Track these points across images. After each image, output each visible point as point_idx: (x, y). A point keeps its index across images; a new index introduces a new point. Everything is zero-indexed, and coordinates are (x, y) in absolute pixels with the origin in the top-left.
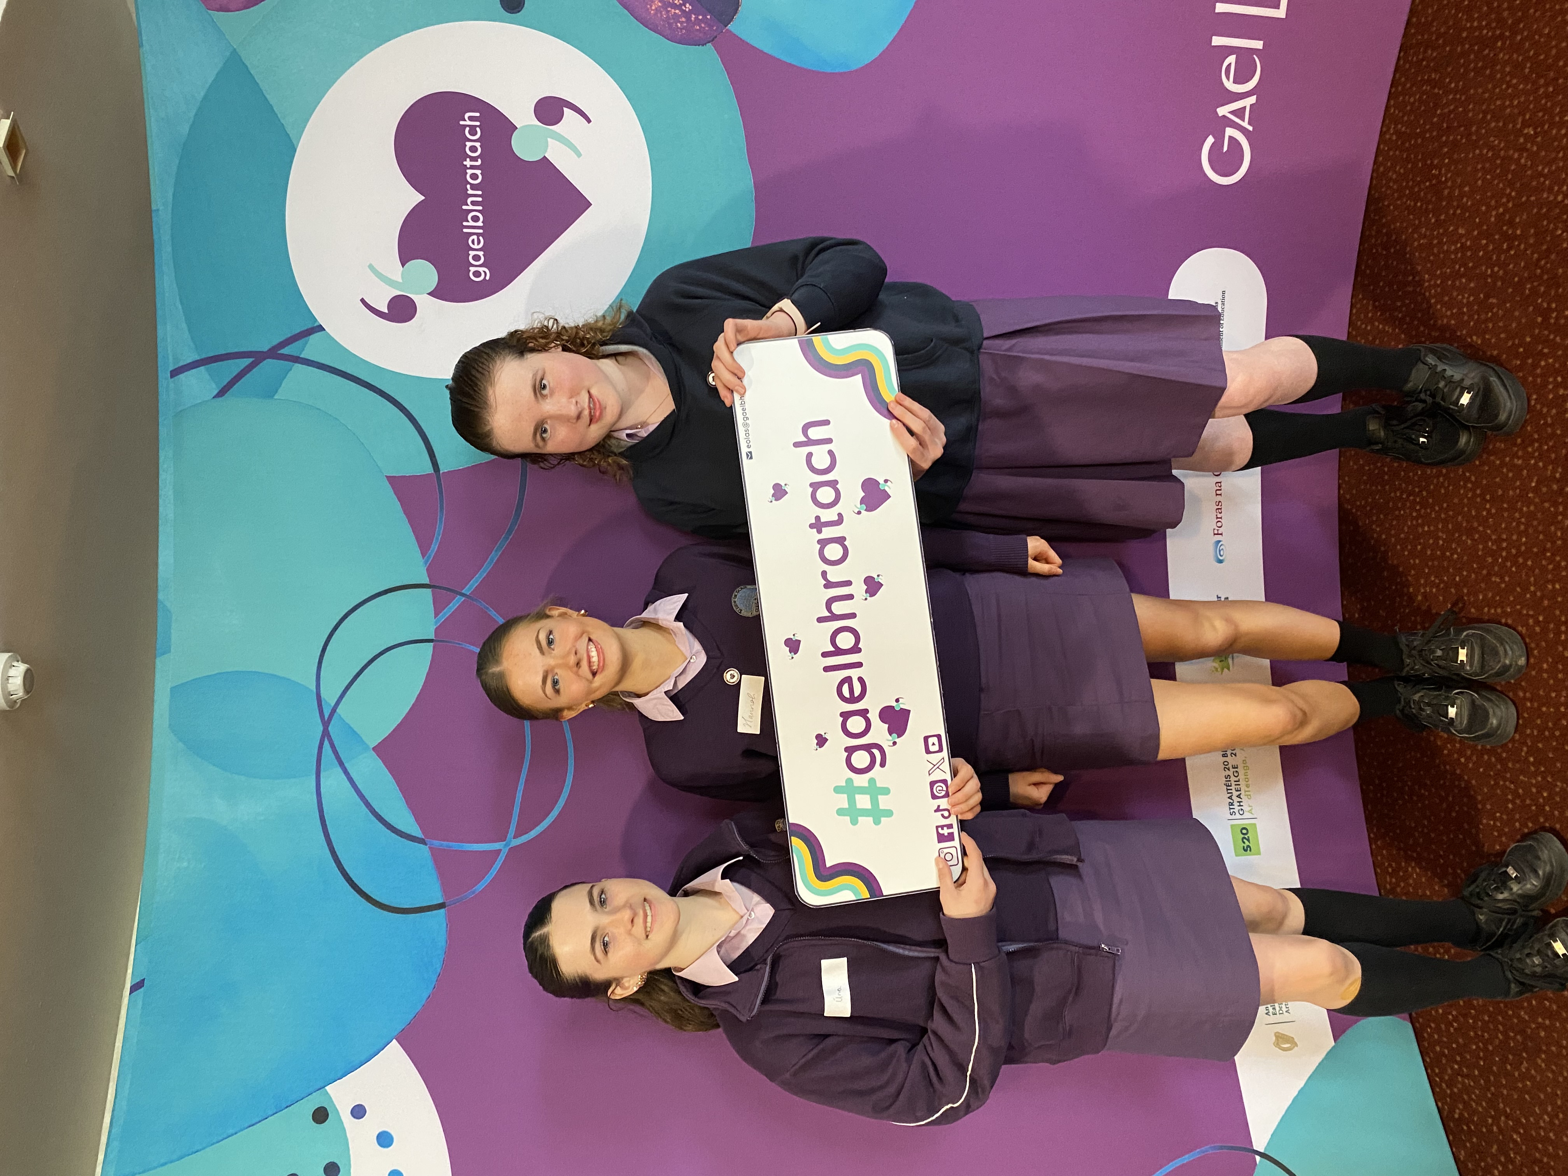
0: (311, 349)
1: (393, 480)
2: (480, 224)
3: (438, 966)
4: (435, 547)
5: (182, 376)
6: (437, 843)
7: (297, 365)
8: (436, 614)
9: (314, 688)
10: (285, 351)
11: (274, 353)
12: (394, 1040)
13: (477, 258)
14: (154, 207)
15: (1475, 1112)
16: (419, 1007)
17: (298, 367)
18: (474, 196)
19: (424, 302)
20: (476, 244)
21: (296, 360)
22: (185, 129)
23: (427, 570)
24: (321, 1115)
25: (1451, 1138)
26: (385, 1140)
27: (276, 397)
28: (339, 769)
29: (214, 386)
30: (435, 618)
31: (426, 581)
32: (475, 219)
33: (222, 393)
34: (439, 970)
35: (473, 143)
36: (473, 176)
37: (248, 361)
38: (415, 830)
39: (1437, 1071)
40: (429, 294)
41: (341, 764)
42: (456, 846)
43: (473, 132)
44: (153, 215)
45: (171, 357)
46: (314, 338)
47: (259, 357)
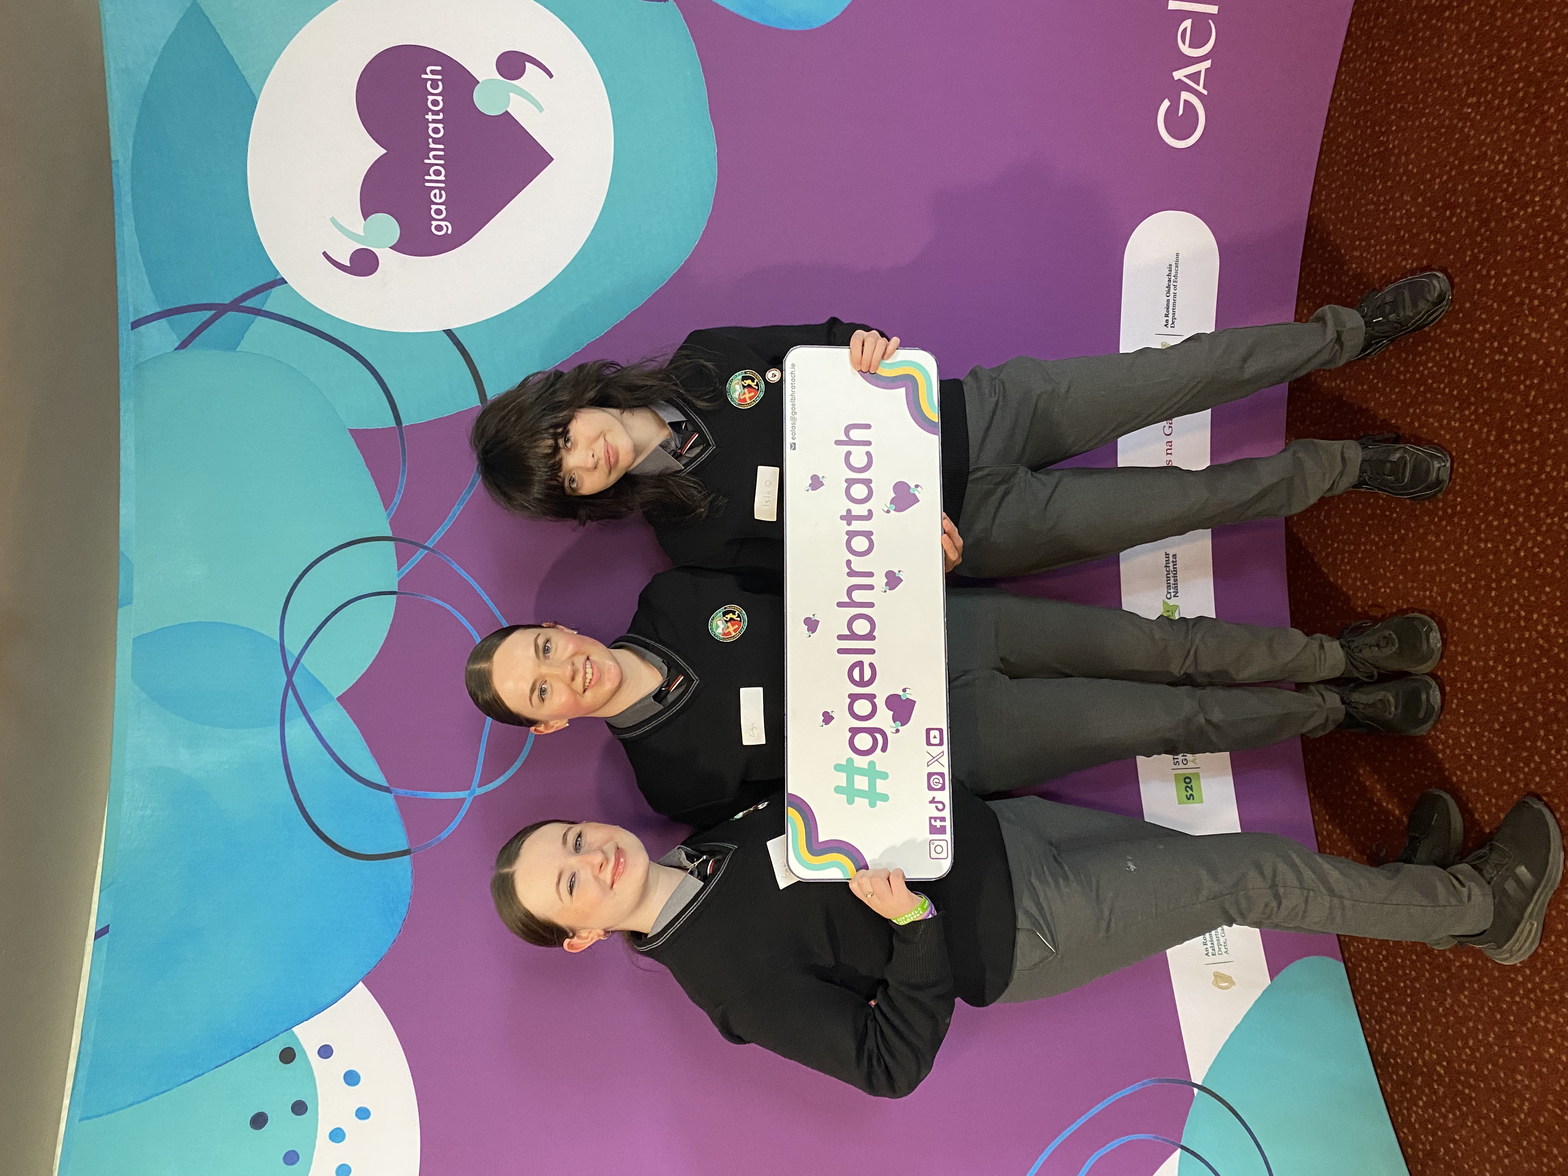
0: (273, 302)
1: (355, 434)
2: (442, 178)
3: (404, 911)
4: (397, 499)
5: (142, 328)
6: (401, 792)
7: (259, 317)
8: (400, 566)
9: (278, 639)
10: (247, 303)
11: (236, 305)
12: (361, 983)
13: (439, 212)
14: (113, 158)
15: (1402, 1046)
16: (385, 950)
17: (260, 319)
18: (436, 150)
19: (386, 256)
20: (438, 198)
21: (258, 312)
22: (144, 78)
23: (390, 523)
24: (288, 1055)
25: (1379, 1071)
26: (351, 1078)
27: (238, 349)
28: (304, 718)
29: (175, 337)
30: (399, 569)
31: (389, 533)
32: (437, 173)
33: (184, 345)
34: (404, 915)
35: (435, 97)
36: (436, 130)
37: (209, 314)
38: (381, 779)
39: (1367, 1008)
40: (390, 248)
41: (305, 714)
42: (421, 794)
43: (435, 86)
44: (113, 166)
45: (131, 308)
46: (277, 291)
47: (220, 310)
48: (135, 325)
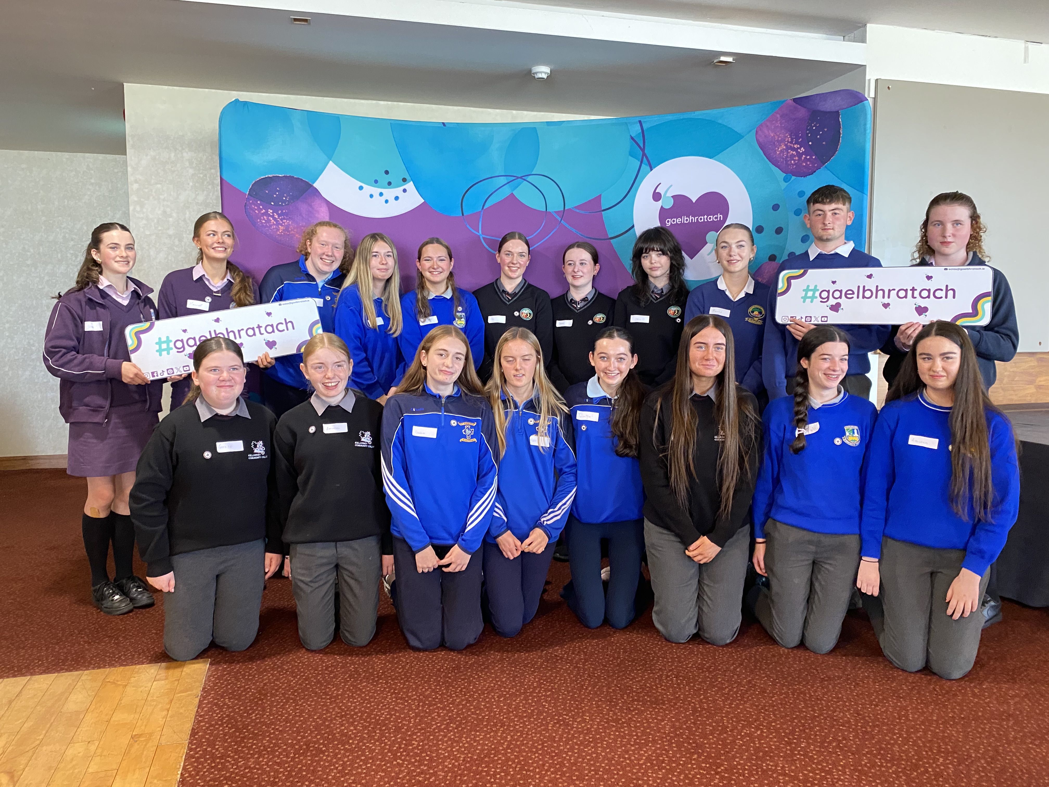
0: (645, 167)
1: (600, 196)
2: (685, 222)
4: (578, 211)
5: (639, 124)
6: (482, 213)
8: (555, 212)
9: (533, 173)
10: (645, 159)
11: (644, 155)
12: (424, 201)
13: (674, 221)
16: (434, 208)
17: (639, 163)
18: (695, 219)
19: (660, 203)
20: (678, 221)
21: (642, 162)
22: (720, 121)
23: (570, 208)
24: (404, 180)
26: (397, 198)
27: (630, 156)
29: (635, 134)
31: (566, 208)
32: (687, 220)
33: (632, 138)
35: (712, 218)
36: (701, 219)
37: (642, 145)
38: (486, 207)
40: (662, 205)
41: (508, 183)
42: (481, 219)
43: (716, 218)
46: (649, 168)
47: (643, 150)
48: (640, 122)
